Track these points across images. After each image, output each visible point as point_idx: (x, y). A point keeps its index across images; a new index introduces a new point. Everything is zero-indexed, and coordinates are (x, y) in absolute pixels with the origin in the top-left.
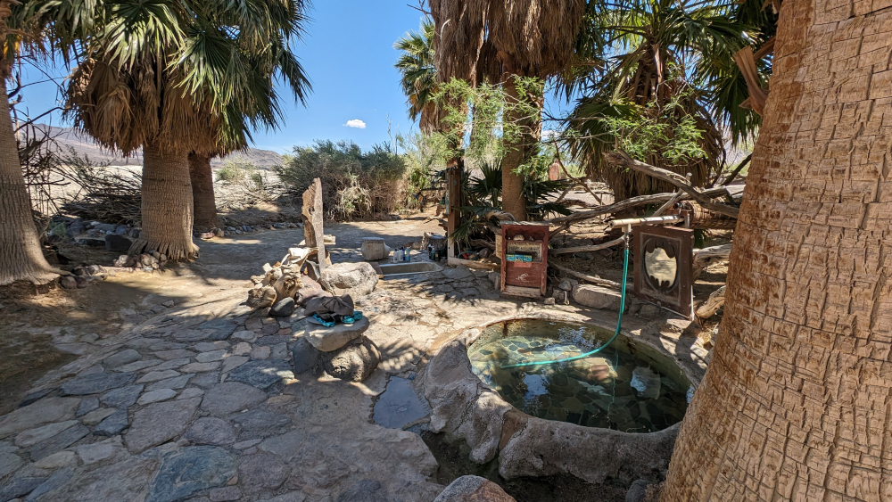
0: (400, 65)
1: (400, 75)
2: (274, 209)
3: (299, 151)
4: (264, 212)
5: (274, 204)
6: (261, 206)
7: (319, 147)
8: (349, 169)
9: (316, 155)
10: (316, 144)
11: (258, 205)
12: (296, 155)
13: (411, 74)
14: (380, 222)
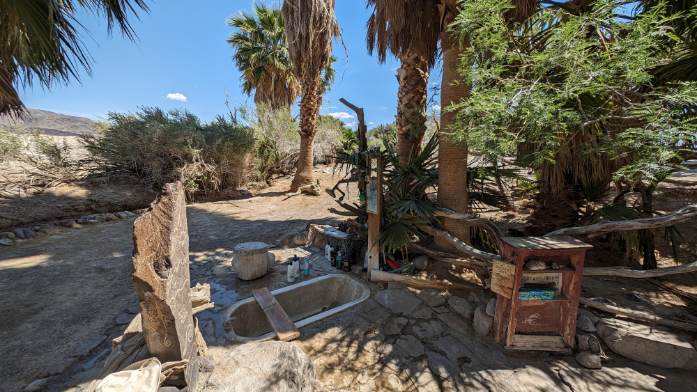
0: (234, 41)
1: (233, 50)
2: (80, 192)
3: (117, 118)
4: (64, 198)
5: (81, 185)
6: (59, 189)
7: (144, 114)
8: (190, 141)
9: (143, 124)
10: (141, 111)
11: (52, 189)
12: (113, 123)
13: (245, 51)
14: (231, 201)
